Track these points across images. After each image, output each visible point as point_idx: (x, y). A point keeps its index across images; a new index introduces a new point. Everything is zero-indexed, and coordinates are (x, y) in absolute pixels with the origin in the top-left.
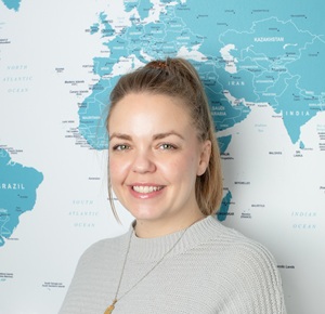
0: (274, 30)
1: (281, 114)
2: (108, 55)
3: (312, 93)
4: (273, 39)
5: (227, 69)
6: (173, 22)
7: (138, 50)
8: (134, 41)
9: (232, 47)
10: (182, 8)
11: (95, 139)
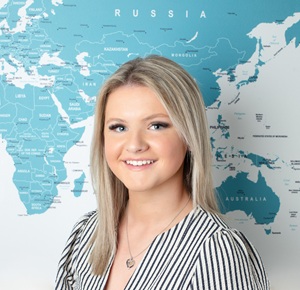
0: (120, 42)
4: (119, 49)
5: (82, 72)
6: (38, 32)
7: (7, 55)
8: (4, 47)
9: (86, 54)
10: (44, 21)
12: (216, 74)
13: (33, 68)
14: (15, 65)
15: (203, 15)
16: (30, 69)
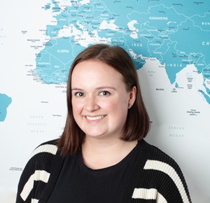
0: (162, 12)
1: (164, 65)
2: (56, 24)
3: (184, 53)
4: (161, 18)
5: (132, 36)
6: (99, 4)
7: (75, 21)
8: (73, 15)
9: (135, 22)
11: (46, 77)
13: (95, 32)
14: (81, 30)
16: (93, 32)
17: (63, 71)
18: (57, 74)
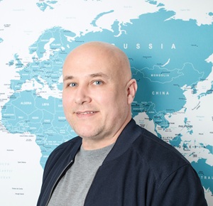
2: (19, 79)
3: (136, 102)
6: (58, 60)
7: (37, 76)
8: (34, 71)
10: (62, 52)
11: (11, 127)
12: (183, 88)
14: (42, 83)
15: (173, 46)
16: (52, 86)
17: (26, 121)
18: (21, 124)
